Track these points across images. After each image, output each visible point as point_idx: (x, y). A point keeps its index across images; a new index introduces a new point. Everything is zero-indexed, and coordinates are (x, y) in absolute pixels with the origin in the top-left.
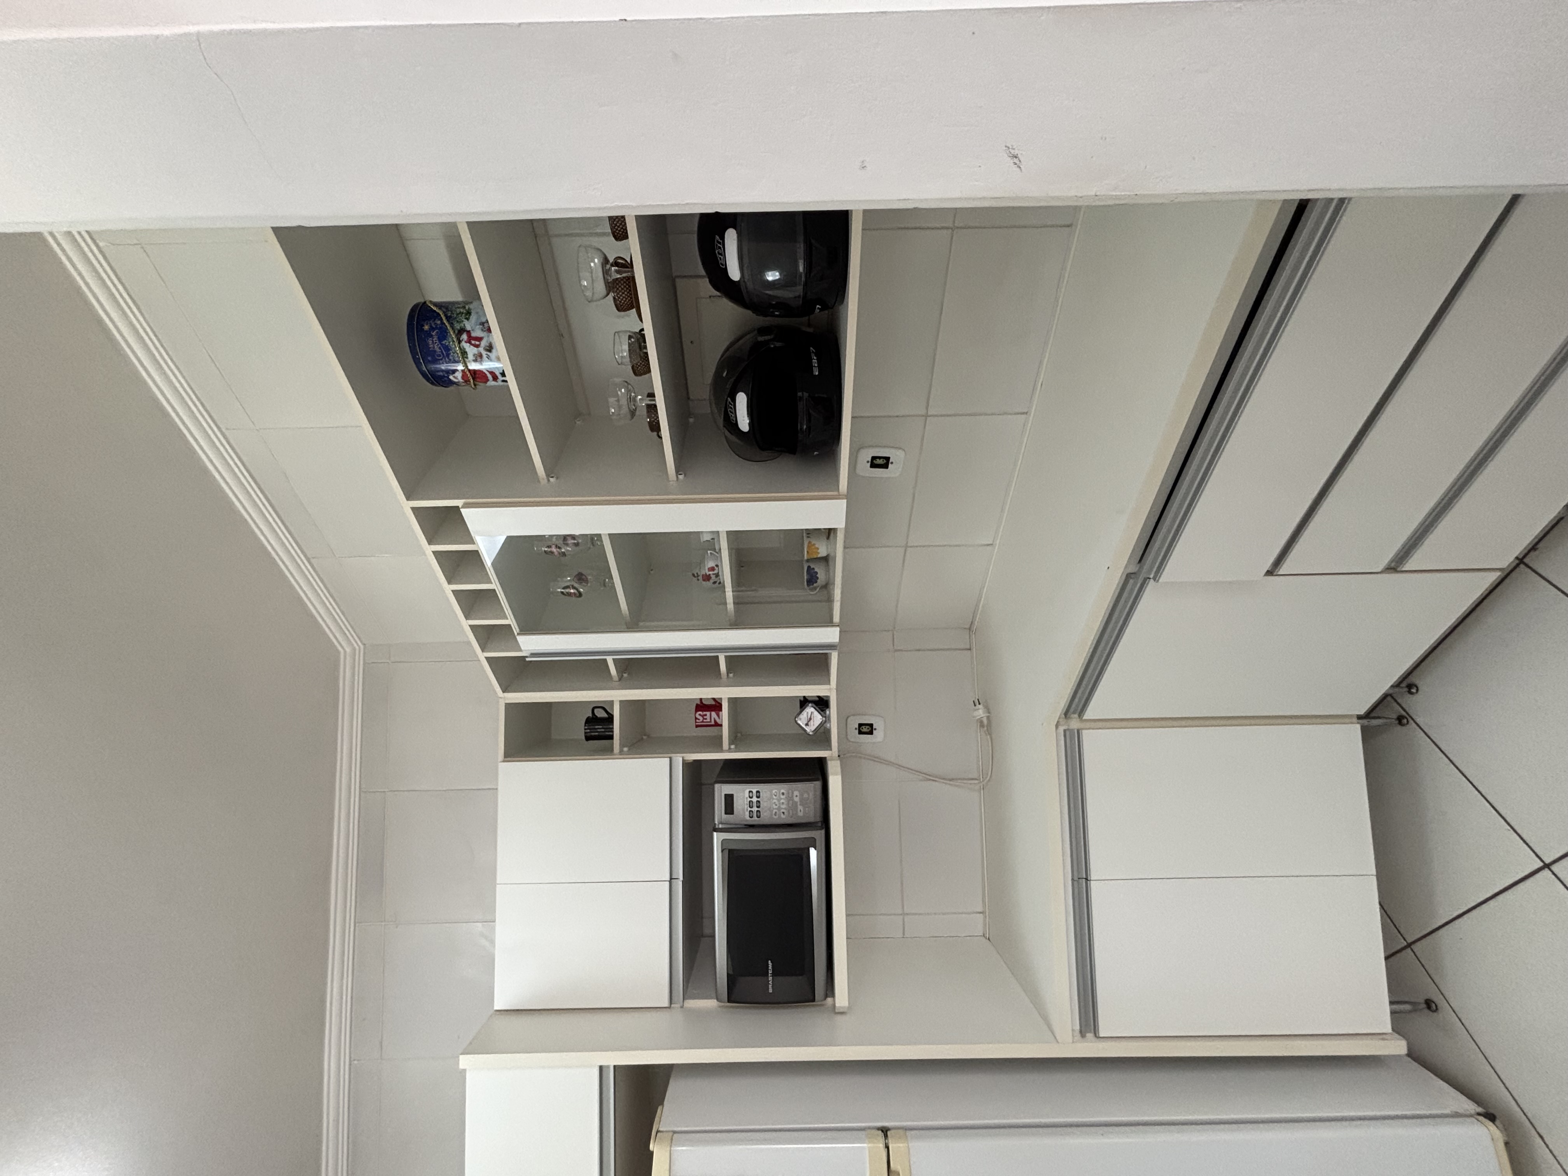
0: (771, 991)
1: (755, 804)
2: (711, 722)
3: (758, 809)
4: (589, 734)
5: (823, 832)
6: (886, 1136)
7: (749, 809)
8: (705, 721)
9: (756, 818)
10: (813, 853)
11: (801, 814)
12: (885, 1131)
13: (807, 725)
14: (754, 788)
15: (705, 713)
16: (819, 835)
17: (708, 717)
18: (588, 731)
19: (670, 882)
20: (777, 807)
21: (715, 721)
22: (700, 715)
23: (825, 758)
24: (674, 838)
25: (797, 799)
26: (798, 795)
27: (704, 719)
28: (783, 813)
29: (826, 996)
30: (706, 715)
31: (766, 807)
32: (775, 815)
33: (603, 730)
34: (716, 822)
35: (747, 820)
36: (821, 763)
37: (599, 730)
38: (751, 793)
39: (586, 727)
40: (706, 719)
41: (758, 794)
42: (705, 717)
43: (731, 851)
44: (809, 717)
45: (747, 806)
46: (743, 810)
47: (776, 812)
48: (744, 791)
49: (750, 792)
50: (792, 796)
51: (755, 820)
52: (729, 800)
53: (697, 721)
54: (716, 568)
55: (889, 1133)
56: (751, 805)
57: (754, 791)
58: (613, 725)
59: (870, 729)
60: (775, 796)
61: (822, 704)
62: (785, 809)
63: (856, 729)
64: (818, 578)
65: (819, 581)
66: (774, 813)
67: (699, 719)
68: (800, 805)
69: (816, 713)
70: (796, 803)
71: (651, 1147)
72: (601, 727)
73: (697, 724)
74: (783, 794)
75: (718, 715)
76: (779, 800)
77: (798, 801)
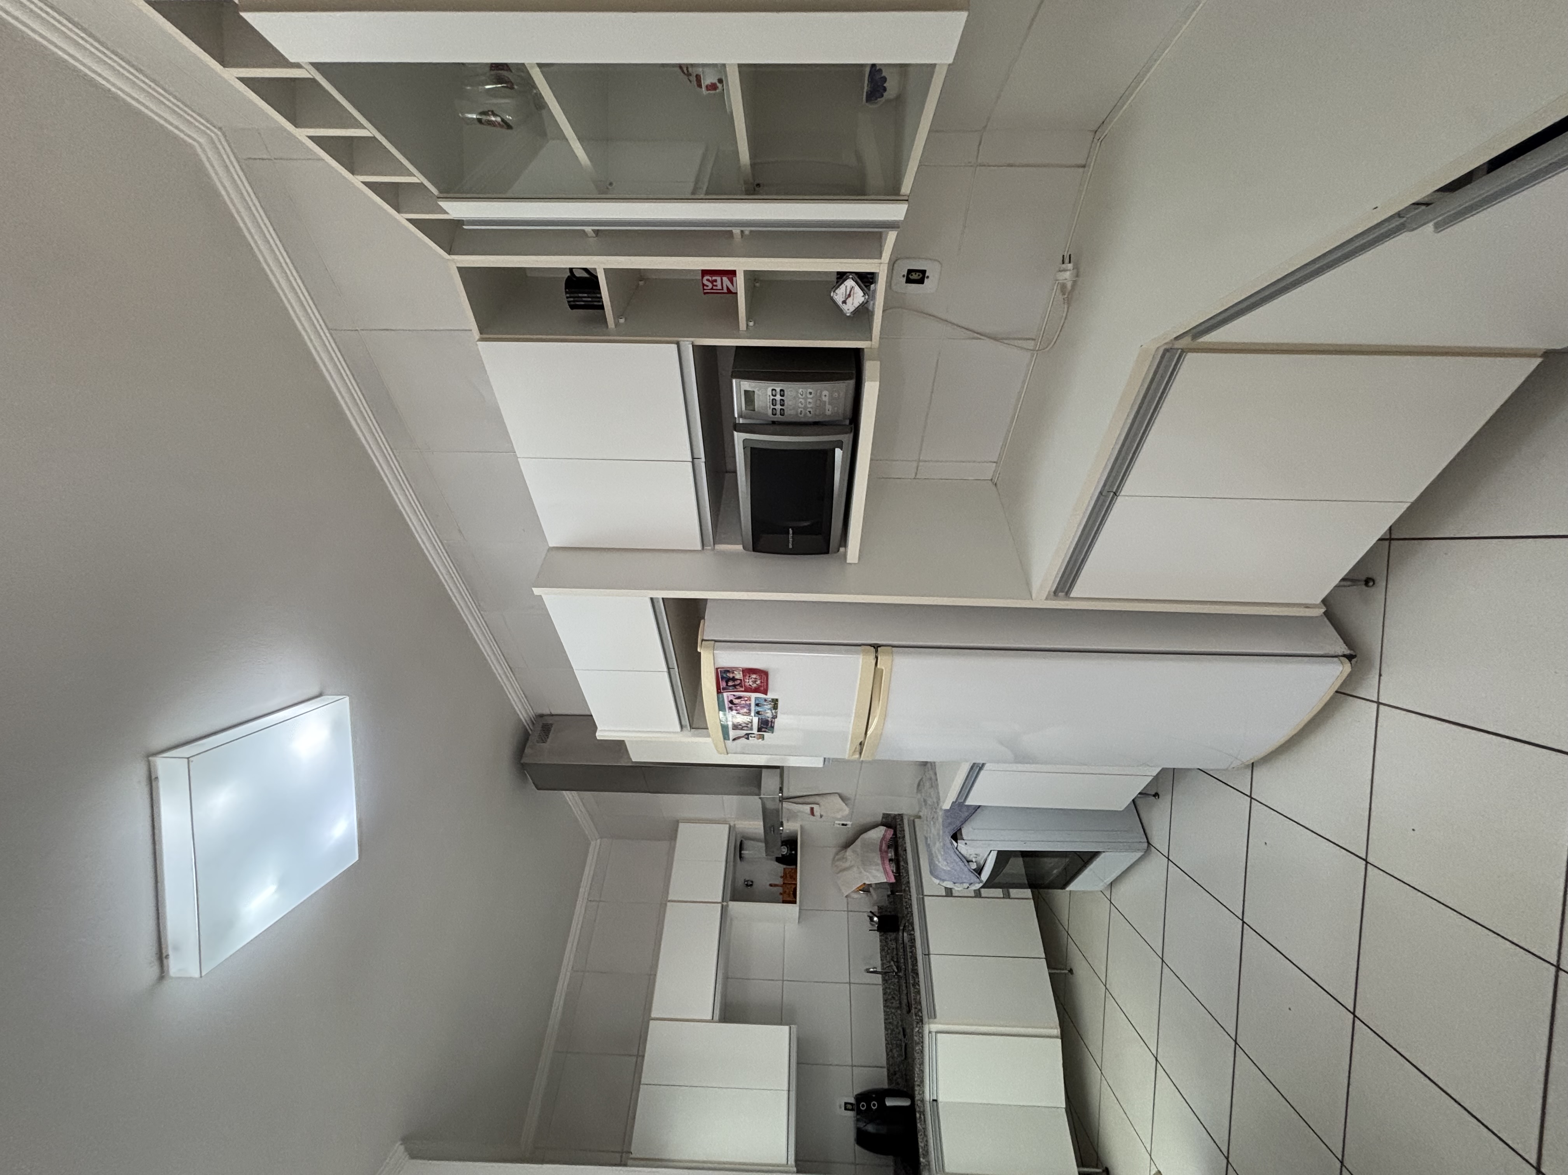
0: (791, 546)
1: (778, 402)
2: (722, 289)
3: (782, 407)
4: (572, 303)
5: (851, 435)
6: (877, 651)
7: (772, 407)
8: (714, 288)
9: (780, 416)
10: (838, 453)
11: (828, 413)
12: (876, 647)
13: (844, 302)
14: (778, 386)
15: (714, 278)
16: (847, 438)
17: (719, 283)
18: (572, 299)
19: (693, 463)
20: (803, 406)
21: (728, 288)
22: (708, 280)
23: (863, 349)
24: (690, 414)
25: (826, 399)
26: (827, 395)
27: (713, 285)
28: (810, 412)
29: (840, 546)
30: (716, 281)
31: (791, 406)
32: (801, 414)
33: (590, 299)
34: (736, 416)
35: (770, 418)
36: (856, 355)
37: (584, 299)
38: (774, 392)
39: (568, 295)
40: (716, 286)
41: (782, 392)
42: (715, 283)
43: (753, 449)
44: (848, 293)
45: (769, 404)
46: (766, 407)
47: (801, 411)
48: (766, 389)
49: (773, 390)
50: (821, 396)
51: (778, 418)
52: (749, 396)
53: (705, 287)
54: (718, 85)
55: (879, 649)
56: (774, 402)
57: (778, 390)
58: (600, 293)
59: (921, 276)
60: (802, 395)
61: (866, 280)
62: (811, 408)
63: (904, 276)
64: (885, 89)
65: (885, 94)
66: (799, 412)
67: (707, 286)
68: (829, 404)
69: (857, 288)
70: (825, 402)
71: (699, 650)
72: (586, 295)
73: (705, 291)
74: (811, 393)
75: (732, 283)
76: (806, 398)
77: (827, 401)
